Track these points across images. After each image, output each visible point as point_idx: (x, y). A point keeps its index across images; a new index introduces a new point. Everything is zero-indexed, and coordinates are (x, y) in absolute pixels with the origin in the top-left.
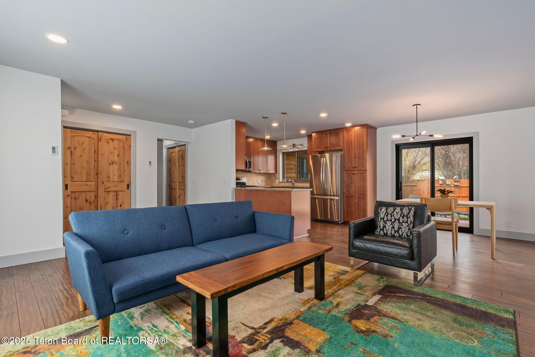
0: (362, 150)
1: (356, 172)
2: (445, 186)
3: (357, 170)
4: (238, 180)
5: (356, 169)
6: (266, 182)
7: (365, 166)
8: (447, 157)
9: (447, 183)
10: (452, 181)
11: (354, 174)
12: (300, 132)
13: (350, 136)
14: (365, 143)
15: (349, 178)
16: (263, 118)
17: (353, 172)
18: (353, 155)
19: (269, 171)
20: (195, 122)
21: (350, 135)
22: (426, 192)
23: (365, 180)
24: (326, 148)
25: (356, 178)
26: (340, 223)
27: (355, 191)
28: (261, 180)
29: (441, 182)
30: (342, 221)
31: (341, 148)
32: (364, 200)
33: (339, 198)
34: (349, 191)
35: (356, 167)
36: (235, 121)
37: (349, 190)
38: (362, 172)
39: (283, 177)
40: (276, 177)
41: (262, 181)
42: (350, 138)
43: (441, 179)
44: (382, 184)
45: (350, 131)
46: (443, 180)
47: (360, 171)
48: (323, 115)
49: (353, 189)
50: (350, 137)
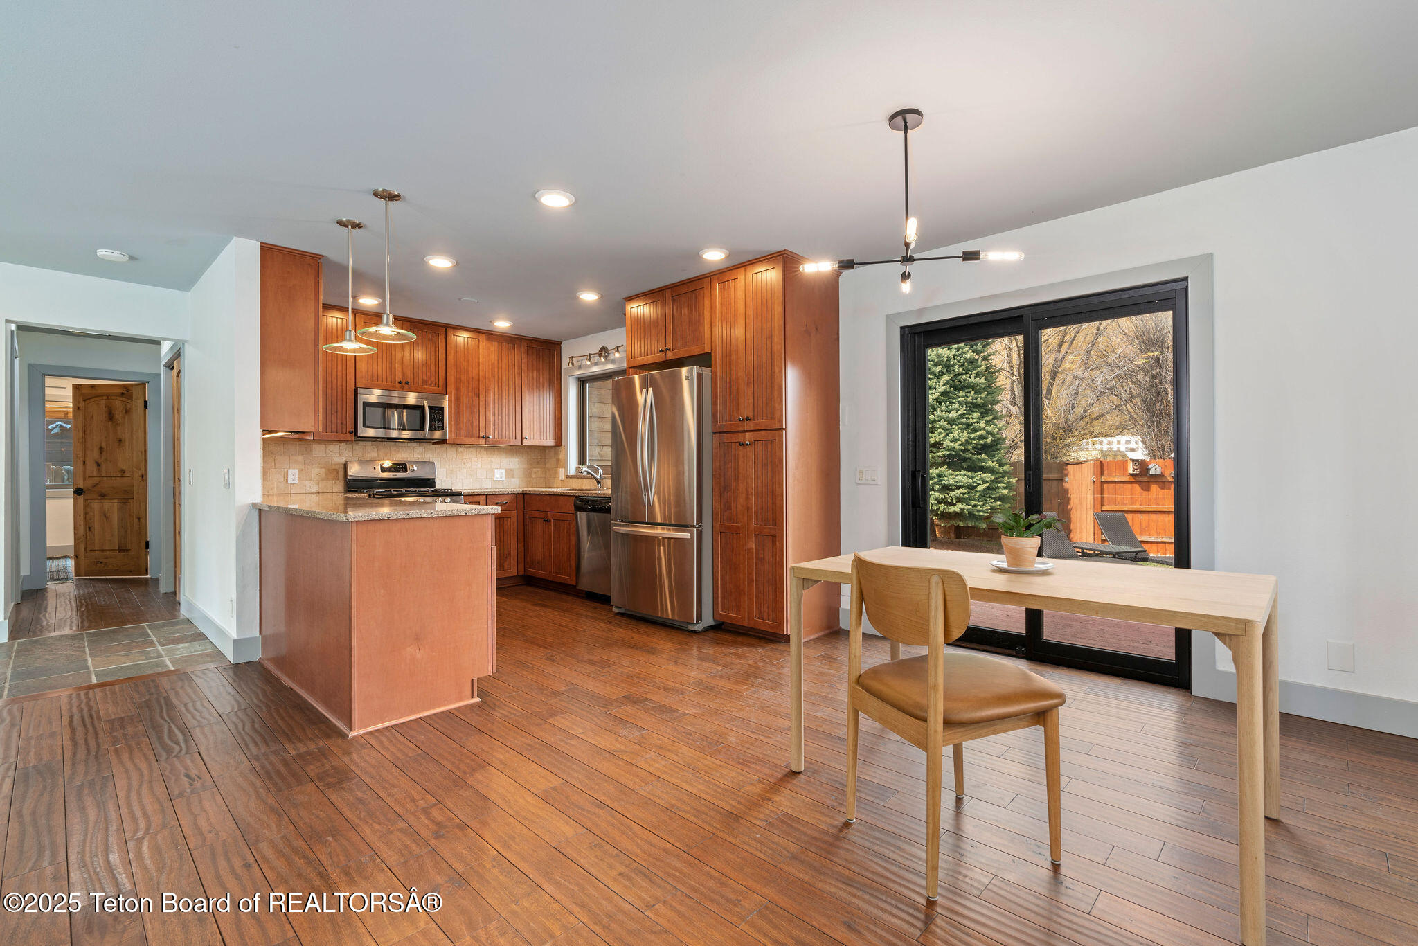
0: (769, 354)
1: (749, 437)
2: (1145, 479)
3: (752, 429)
4: (399, 472)
5: (751, 426)
6: (528, 474)
7: (778, 414)
8: (1158, 394)
9: (1152, 472)
10: (1166, 466)
11: (742, 444)
12: (578, 298)
13: (732, 301)
14: (776, 325)
15: (730, 461)
16: (338, 223)
17: (741, 438)
18: (741, 374)
19: (524, 441)
20: (131, 258)
21: (732, 296)
22: (1089, 500)
23: (775, 465)
24: (661, 351)
25: (749, 461)
26: (696, 628)
27: (748, 508)
28: (503, 471)
29: (1132, 469)
30: (708, 620)
31: (704, 349)
32: (774, 542)
33: (692, 536)
34: (731, 509)
35: (748, 419)
36: (259, 244)
37: (730, 506)
38: (769, 435)
39: (582, 460)
40: (558, 460)
41: (509, 473)
42: (733, 309)
43: (1133, 460)
44: (859, 482)
45: (732, 283)
46: (1137, 460)
47: (763, 433)
48: (555, 200)
49: (741, 500)
50: (733, 305)
